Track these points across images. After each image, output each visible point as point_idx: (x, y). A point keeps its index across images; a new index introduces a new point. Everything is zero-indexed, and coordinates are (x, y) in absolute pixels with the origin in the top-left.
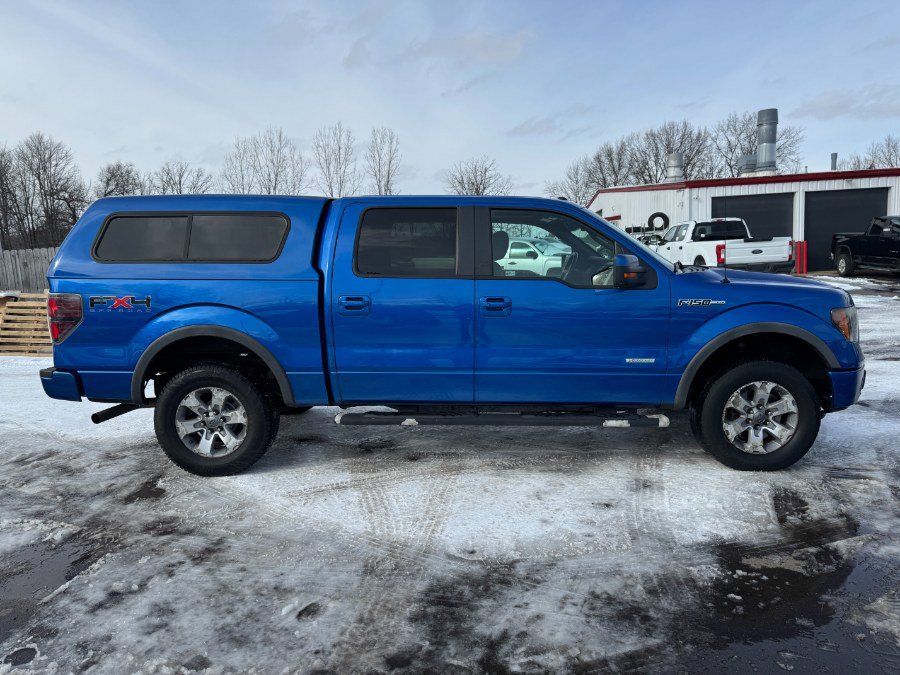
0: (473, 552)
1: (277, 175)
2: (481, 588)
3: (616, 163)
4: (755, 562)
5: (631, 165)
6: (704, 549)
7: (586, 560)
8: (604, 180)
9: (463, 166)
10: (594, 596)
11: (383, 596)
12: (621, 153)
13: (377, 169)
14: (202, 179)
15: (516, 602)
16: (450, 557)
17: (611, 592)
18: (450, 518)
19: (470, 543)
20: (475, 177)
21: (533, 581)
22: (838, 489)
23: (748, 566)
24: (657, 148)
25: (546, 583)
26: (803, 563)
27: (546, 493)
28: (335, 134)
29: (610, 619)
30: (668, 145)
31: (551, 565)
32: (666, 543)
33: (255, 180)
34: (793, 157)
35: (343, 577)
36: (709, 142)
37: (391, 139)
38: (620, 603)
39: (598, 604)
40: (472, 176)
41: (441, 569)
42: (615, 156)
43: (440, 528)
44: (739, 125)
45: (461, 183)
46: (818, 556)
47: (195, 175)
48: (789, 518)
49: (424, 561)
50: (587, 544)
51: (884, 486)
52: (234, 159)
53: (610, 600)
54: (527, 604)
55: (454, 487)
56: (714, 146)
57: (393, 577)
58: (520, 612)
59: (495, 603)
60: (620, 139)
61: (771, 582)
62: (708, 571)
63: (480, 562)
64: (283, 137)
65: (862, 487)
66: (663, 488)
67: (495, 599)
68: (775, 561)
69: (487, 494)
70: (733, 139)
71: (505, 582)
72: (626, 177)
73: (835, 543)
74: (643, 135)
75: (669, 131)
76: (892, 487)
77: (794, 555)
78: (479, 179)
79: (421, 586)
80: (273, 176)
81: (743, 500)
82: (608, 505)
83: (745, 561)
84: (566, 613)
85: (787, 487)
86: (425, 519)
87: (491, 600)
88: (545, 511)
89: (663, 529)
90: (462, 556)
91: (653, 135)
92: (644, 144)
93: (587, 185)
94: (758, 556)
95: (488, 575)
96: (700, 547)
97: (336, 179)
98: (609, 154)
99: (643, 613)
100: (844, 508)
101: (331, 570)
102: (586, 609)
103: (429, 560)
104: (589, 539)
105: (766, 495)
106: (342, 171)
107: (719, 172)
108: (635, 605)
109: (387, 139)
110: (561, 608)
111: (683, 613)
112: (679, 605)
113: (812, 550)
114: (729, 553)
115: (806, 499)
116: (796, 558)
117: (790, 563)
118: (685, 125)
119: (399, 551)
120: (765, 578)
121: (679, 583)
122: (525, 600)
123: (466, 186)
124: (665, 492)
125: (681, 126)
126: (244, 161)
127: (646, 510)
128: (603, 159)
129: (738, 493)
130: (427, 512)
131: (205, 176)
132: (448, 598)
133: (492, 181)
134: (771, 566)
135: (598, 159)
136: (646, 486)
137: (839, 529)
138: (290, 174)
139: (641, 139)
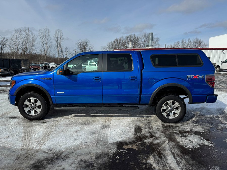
0: (51, 150)
1: (27, 40)
2: (50, 161)
3: (119, 43)
4: (126, 147)
5: (122, 44)
6: (115, 144)
7: (83, 150)
8: (116, 47)
9: (81, 41)
10: (81, 161)
11: (19, 167)
12: (120, 41)
13: (57, 40)
14: (5, 40)
15: (58, 165)
16: (44, 152)
17: (86, 159)
18: (48, 140)
19: (52, 147)
20: (84, 44)
21: (66, 157)
22: (150, 125)
23: (124, 148)
24: (128, 40)
25: (69, 158)
26: (137, 146)
27: (79, 131)
28: (45, 30)
29: (83, 167)
30: (131, 39)
31: (73, 152)
32: (105, 143)
33: (21, 41)
34: (158, 44)
35: (8, 161)
36: (140, 39)
37: (61, 32)
38: (88, 162)
39: (82, 163)
40: (83, 44)
41: (40, 156)
42: (118, 41)
43: (44, 143)
44: (146, 36)
45: (80, 45)
46: (141, 144)
47: (3, 38)
48: (137, 134)
49: (36, 154)
50: (84, 145)
51: (160, 124)
52: (14, 35)
53: (85, 161)
54: (61, 165)
55: (53, 131)
56: (141, 40)
57: (24, 160)
58: (59, 167)
59: (52, 166)
60: (120, 37)
61: (128, 153)
62: (114, 150)
63: (53, 153)
64: (29, 29)
65: (155, 125)
66: (109, 127)
67: (53, 165)
68: (130, 146)
69: (62, 132)
70: (145, 39)
71: (58, 159)
72: (121, 47)
73: (146, 140)
74: (125, 37)
75: (131, 36)
76: (162, 125)
77: (135, 144)
78: (85, 44)
79: (32, 162)
80: (26, 40)
81: (128, 129)
82: (94, 133)
83: (123, 147)
84: (72, 167)
85: (139, 125)
86: (41, 141)
87: (52, 165)
88: (77, 136)
89: (106, 139)
90: (48, 152)
91: (127, 37)
92: (125, 39)
93: (112, 48)
94: (127, 145)
95: (54, 157)
96: (114, 144)
97: (45, 42)
98: (117, 41)
99: (93, 165)
100: (150, 131)
101: (5, 159)
102: (77, 165)
103: (37, 154)
104: (86, 144)
105: (133, 128)
106: (47, 40)
107: (142, 47)
108: (91, 162)
109: (60, 32)
110: (71, 165)
111: (103, 164)
112: (103, 161)
113: (140, 142)
114: (120, 145)
115: (142, 129)
116: (136, 145)
117: (134, 147)
118: (135, 35)
119: (29, 152)
120: (127, 151)
121: (105, 155)
122: (61, 164)
123: (81, 46)
124: (110, 128)
125: (134, 35)
126: (17, 35)
127: (103, 134)
128: (116, 42)
129: (127, 128)
130: (42, 139)
131: (6, 39)
132: (39, 165)
133: (88, 45)
134: (129, 148)
135: (114, 42)
136: (105, 127)
137: (148, 136)
138: (31, 40)
139: (125, 38)
